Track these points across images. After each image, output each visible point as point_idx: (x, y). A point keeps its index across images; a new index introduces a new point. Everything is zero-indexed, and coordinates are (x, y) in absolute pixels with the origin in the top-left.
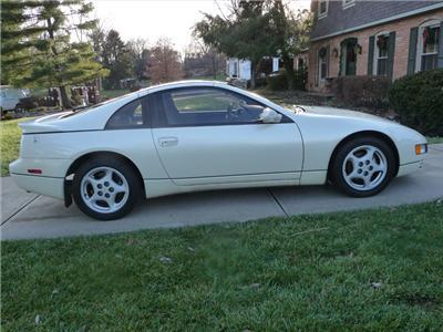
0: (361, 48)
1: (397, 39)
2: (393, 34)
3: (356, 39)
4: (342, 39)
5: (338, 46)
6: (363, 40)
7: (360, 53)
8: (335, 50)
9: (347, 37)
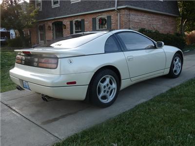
0: (65, 26)
1: (85, 22)
2: (83, 20)
3: (62, 22)
4: (53, 22)
5: (51, 25)
6: (66, 23)
7: (65, 28)
8: (49, 27)
9: (56, 21)
